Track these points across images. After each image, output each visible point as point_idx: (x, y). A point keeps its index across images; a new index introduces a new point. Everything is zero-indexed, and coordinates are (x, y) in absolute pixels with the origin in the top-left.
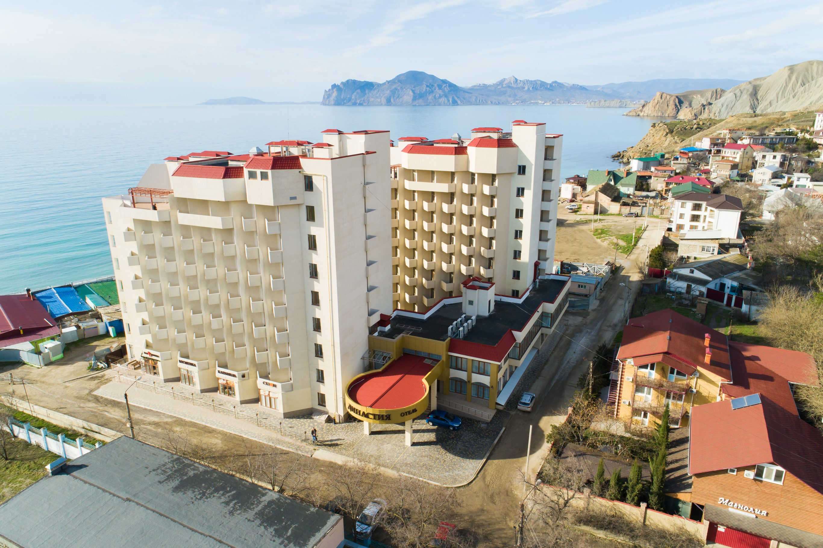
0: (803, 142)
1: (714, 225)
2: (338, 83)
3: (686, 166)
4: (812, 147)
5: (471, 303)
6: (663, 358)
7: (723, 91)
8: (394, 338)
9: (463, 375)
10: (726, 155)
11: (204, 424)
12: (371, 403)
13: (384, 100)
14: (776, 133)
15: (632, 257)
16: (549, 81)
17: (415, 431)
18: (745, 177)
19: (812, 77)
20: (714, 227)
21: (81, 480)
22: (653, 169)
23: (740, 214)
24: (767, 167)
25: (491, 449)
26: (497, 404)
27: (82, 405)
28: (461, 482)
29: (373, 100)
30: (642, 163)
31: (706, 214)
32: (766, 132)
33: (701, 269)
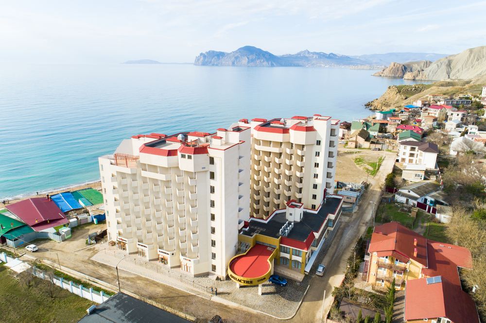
0: (475, 104)
1: (422, 161)
2: (204, 52)
3: (407, 117)
4: (480, 106)
5: (291, 214)
6: (393, 253)
7: (430, 62)
8: (252, 236)
9: (287, 256)
10: (431, 112)
11: (152, 279)
12: (242, 274)
13: (231, 63)
14: (460, 98)
15: (377, 177)
16: (328, 53)
17: (264, 286)
18: (441, 126)
19: (483, 56)
20: (422, 163)
21: (104, 317)
22: (388, 119)
23: (436, 155)
24: (453, 121)
25: (303, 298)
26: (305, 271)
27: (86, 266)
28: (288, 317)
29: (224, 62)
30: (382, 115)
31: (418, 153)
32: (454, 97)
33: (414, 190)
